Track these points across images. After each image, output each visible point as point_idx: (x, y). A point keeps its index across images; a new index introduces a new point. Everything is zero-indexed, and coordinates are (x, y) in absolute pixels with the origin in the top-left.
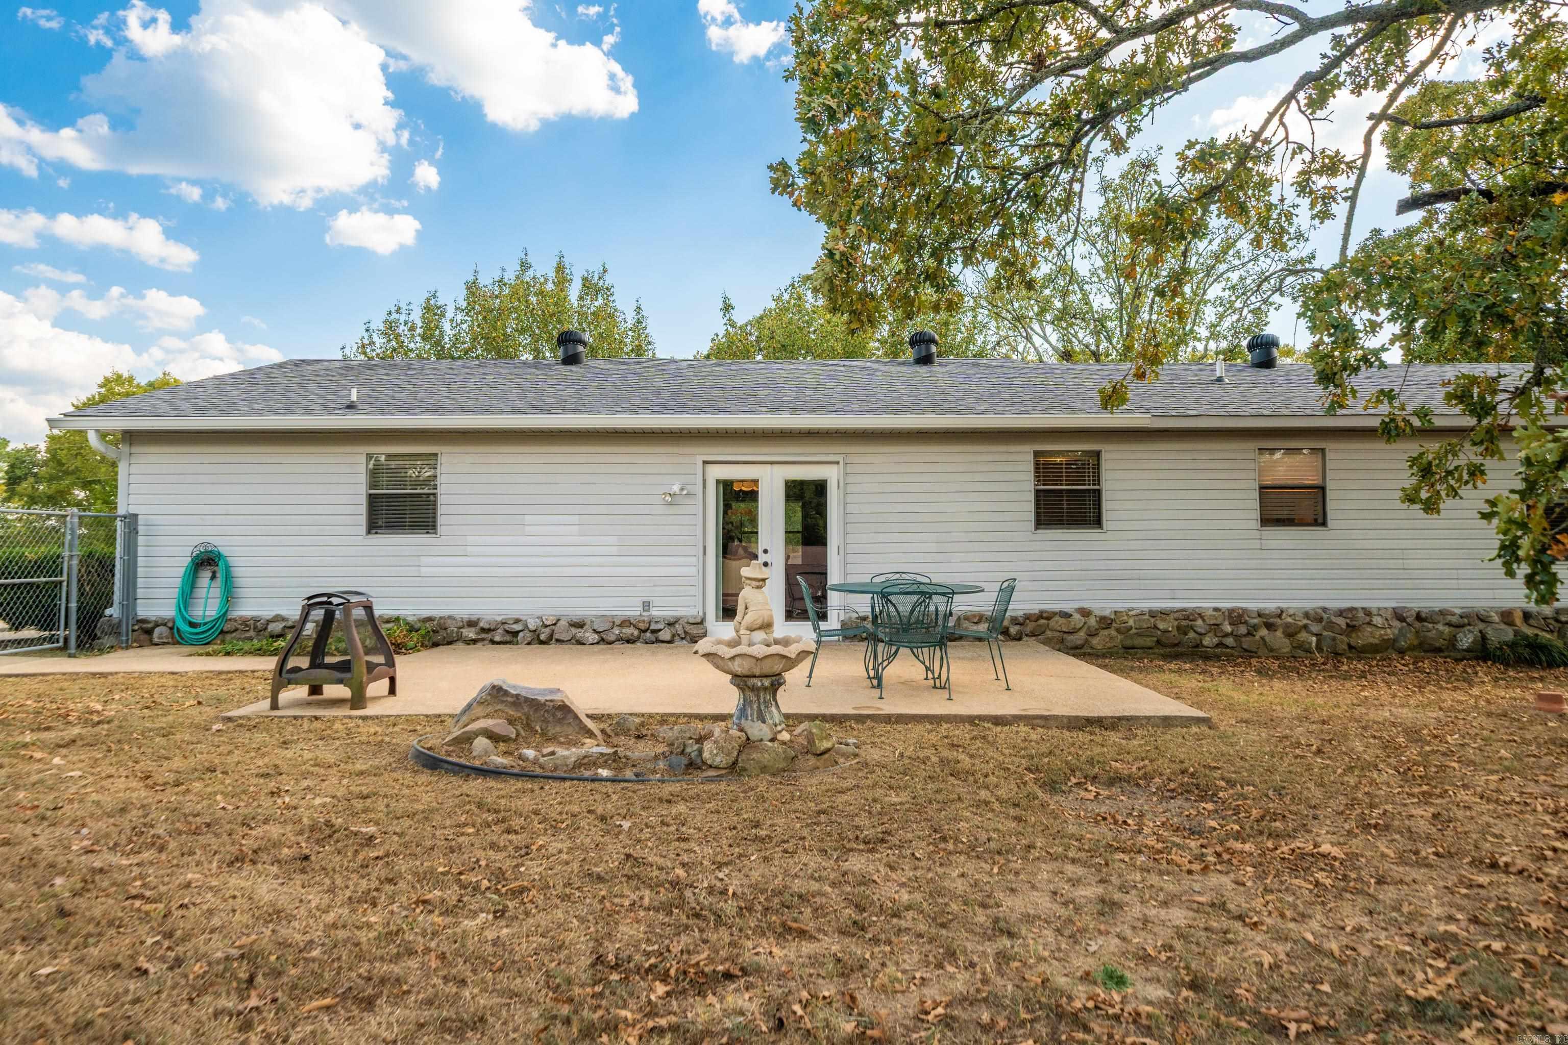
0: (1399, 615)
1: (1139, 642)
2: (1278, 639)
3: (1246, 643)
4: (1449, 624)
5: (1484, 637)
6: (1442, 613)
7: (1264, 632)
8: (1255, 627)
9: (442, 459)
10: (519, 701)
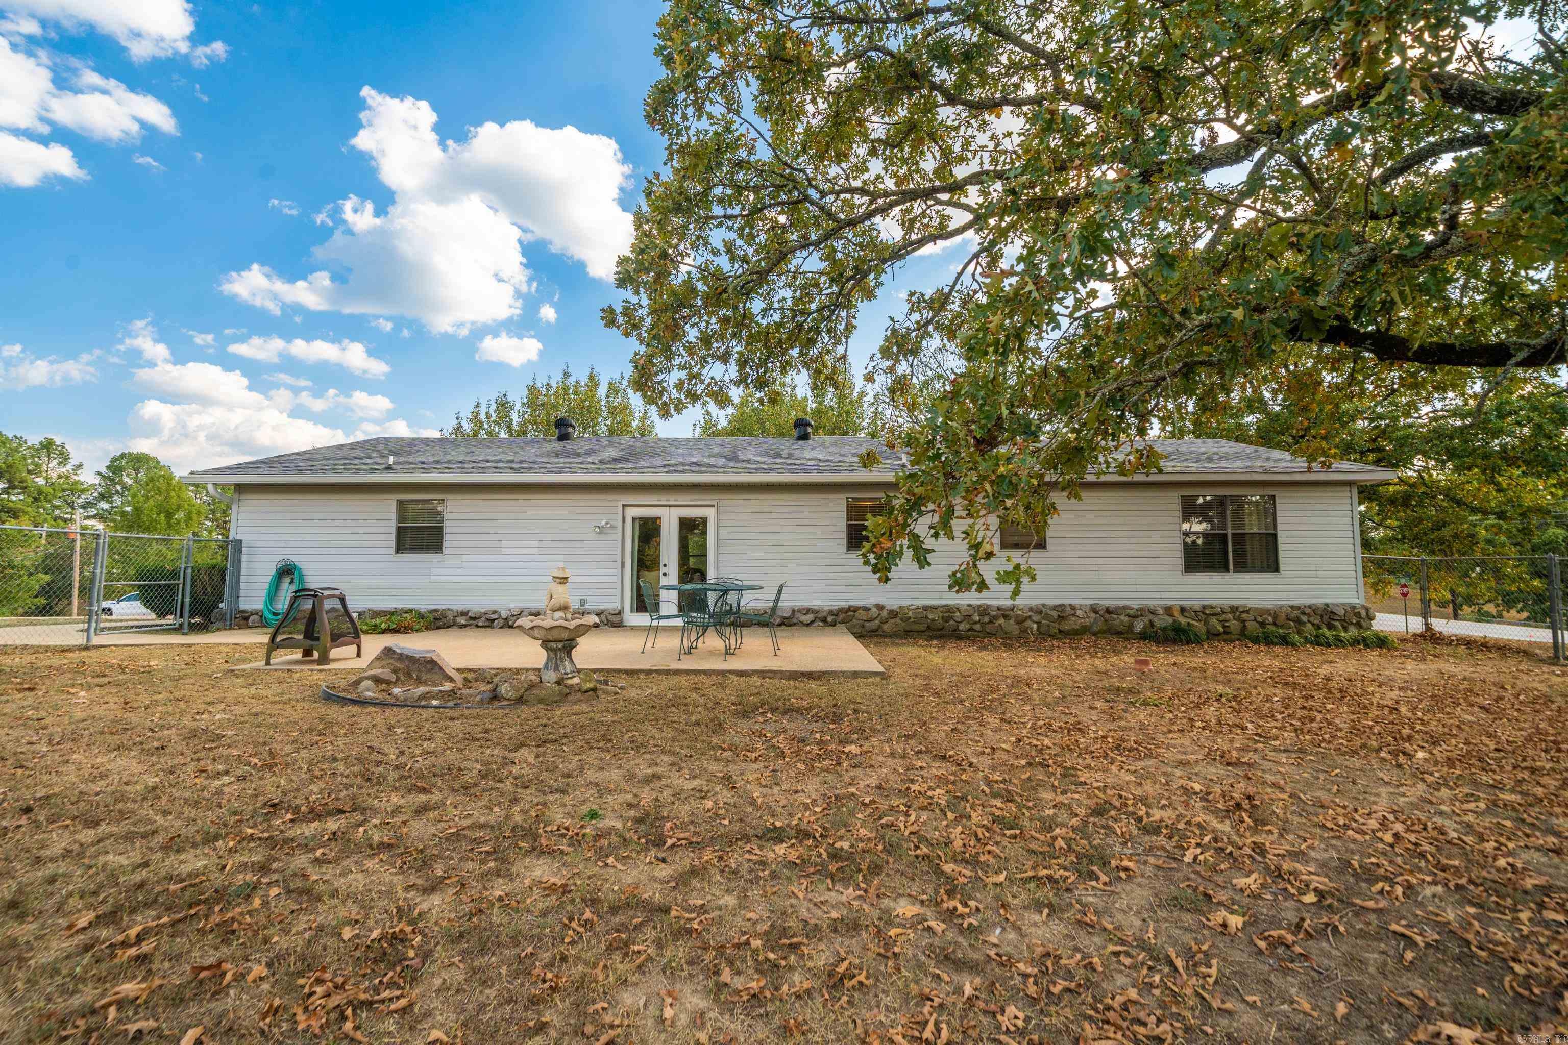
0: (1094, 609)
1: (916, 627)
2: (1011, 626)
3: (989, 628)
4: (1128, 616)
5: (1152, 624)
6: (1125, 608)
7: (1002, 621)
8: (995, 618)
9: (449, 503)
10: (402, 657)
